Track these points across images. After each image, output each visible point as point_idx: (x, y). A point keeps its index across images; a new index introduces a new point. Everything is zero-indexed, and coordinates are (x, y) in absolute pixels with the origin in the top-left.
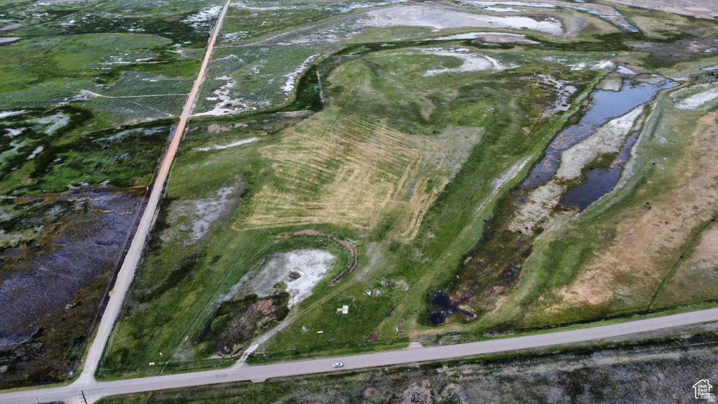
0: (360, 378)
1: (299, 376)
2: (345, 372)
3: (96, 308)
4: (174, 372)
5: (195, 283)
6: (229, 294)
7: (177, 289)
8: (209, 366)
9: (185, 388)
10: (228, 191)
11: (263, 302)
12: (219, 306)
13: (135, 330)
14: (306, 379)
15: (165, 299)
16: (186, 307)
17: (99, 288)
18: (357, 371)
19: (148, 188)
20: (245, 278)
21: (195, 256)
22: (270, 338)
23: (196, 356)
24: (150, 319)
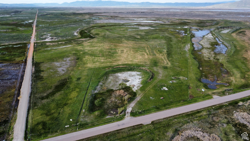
0: (204, 113)
1: (169, 117)
2: (193, 112)
3: (11, 106)
4: (86, 128)
5: (73, 88)
6: (97, 90)
7: (63, 92)
8: (109, 121)
9: (101, 135)
10: (69, 59)
11: (118, 91)
12: (94, 95)
13: (45, 112)
14: (175, 118)
15: (58, 96)
16: (74, 98)
17: (9, 97)
18: (199, 110)
19: (24, 60)
20: (101, 84)
21: (66, 79)
22: (136, 104)
23: (96, 118)
24: (53, 105)
